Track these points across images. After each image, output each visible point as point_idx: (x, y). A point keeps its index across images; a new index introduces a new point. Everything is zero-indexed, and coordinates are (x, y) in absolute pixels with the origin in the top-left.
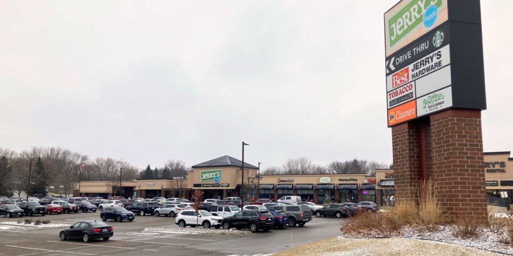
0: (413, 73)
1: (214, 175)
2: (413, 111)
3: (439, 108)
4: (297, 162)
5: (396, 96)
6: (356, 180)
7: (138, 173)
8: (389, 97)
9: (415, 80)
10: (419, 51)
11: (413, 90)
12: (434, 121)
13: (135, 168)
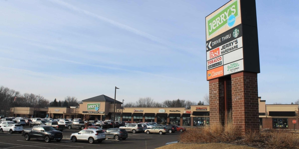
0: (222, 51)
1: (95, 106)
2: (221, 72)
3: (237, 71)
4: (145, 100)
5: (212, 63)
6: (180, 111)
7: (49, 104)
8: (208, 63)
9: (223, 55)
10: (225, 39)
11: (222, 60)
12: (234, 78)
13: (47, 100)
